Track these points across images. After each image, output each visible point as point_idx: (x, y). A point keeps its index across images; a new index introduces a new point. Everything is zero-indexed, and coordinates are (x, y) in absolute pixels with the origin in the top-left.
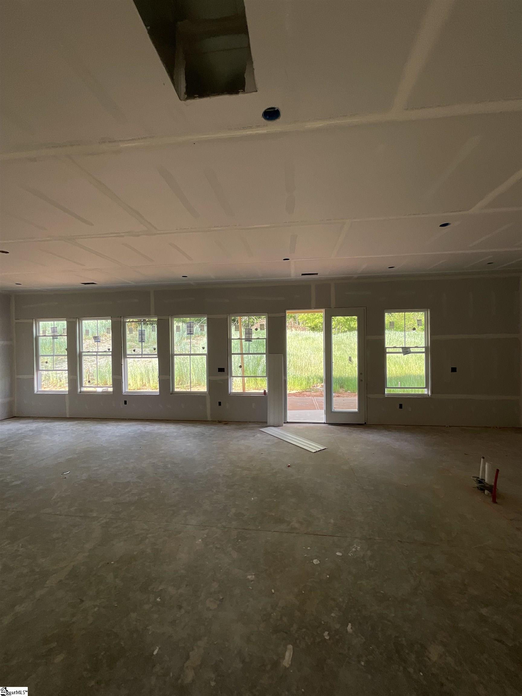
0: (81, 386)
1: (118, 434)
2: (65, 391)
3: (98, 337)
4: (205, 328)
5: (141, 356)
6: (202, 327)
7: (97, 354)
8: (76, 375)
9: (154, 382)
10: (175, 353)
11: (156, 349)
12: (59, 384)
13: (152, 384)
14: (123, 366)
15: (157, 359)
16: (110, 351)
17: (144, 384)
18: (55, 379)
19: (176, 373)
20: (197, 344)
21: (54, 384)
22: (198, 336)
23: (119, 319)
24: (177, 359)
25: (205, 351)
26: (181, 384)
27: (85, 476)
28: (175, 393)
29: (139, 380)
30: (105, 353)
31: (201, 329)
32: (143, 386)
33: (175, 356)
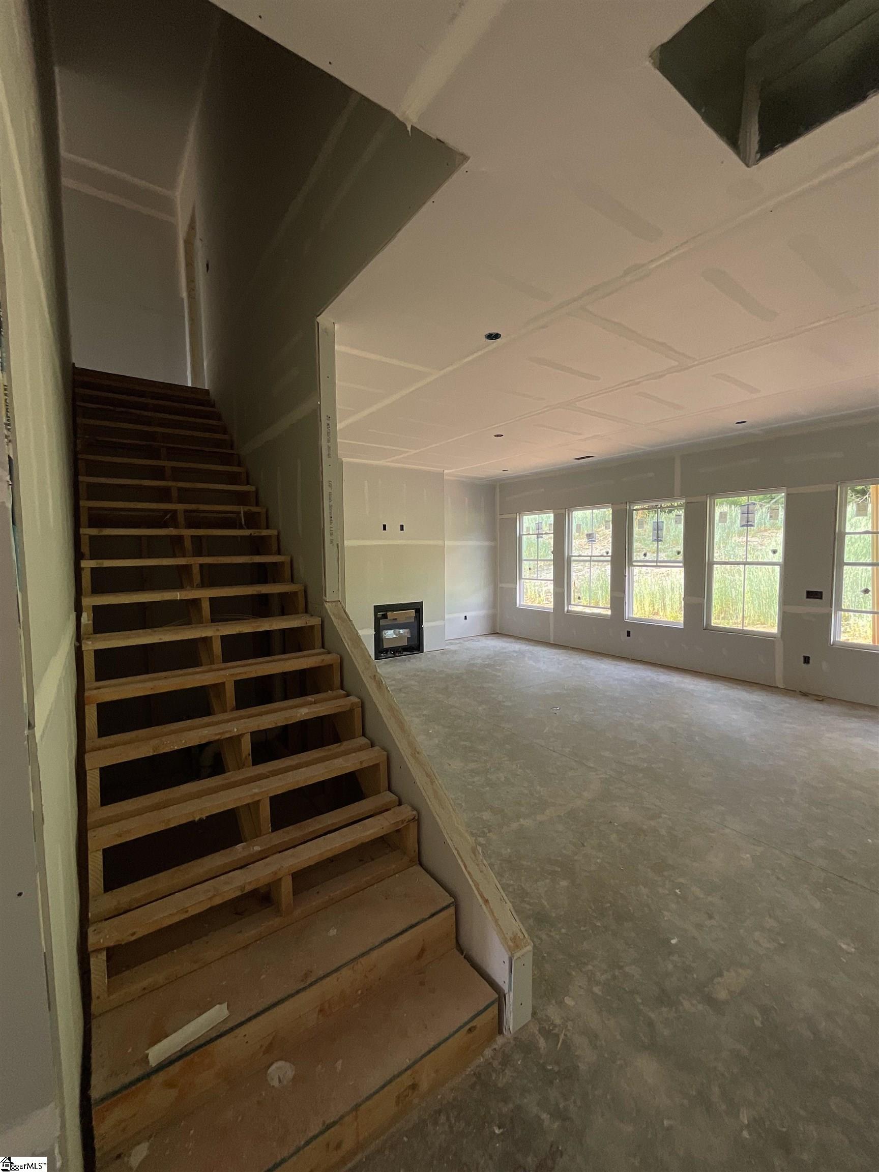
0: (569, 603)
1: (616, 677)
2: (550, 609)
3: (592, 534)
4: (782, 514)
5: (655, 564)
6: (773, 512)
7: (591, 559)
8: (563, 587)
9: (672, 609)
10: (715, 560)
11: (682, 553)
12: (537, 600)
13: (669, 613)
14: (626, 578)
15: (683, 569)
16: (608, 555)
17: (656, 611)
18: (533, 593)
19: (715, 596)
20: (762, 545)
21: (532, 599)
22: (766, 531)
23: (623, 507)
24: (717, 571)
25: (779, 557)
26: (724, 618)
27: (577, 718)
28: (712, 629)
29: (648, 605)
30: (602, 558)
31: (771, 517)
32: (654, 615)
33: (715, 565)
